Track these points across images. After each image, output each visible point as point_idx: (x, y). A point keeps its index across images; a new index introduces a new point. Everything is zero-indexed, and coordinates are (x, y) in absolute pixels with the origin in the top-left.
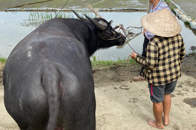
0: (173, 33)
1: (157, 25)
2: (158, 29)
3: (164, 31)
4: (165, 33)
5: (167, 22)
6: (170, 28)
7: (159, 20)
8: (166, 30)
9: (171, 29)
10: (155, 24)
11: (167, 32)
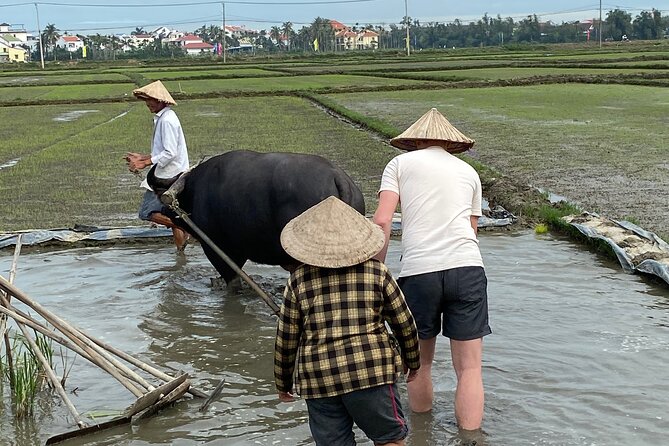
0: (346, 257)
1: (310, 238)
2: (310, 248)
3: (324, 254)
4: (326, 257)
5: (331, 229)
6: (339, 244)
7: (315, 226)
8: (328, 249)
9: (341, 247)
10: (304, 237)
11: (330, 254)
